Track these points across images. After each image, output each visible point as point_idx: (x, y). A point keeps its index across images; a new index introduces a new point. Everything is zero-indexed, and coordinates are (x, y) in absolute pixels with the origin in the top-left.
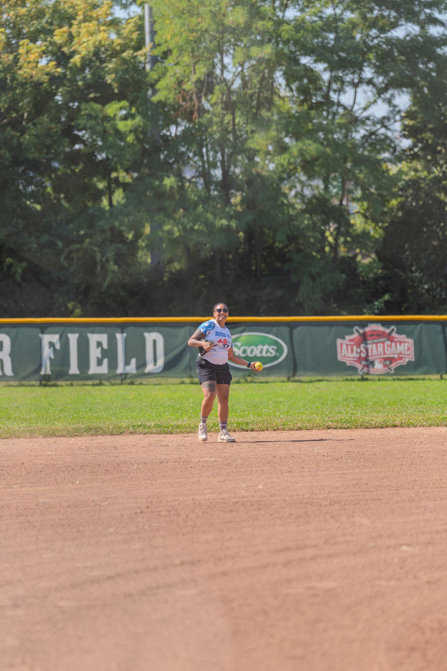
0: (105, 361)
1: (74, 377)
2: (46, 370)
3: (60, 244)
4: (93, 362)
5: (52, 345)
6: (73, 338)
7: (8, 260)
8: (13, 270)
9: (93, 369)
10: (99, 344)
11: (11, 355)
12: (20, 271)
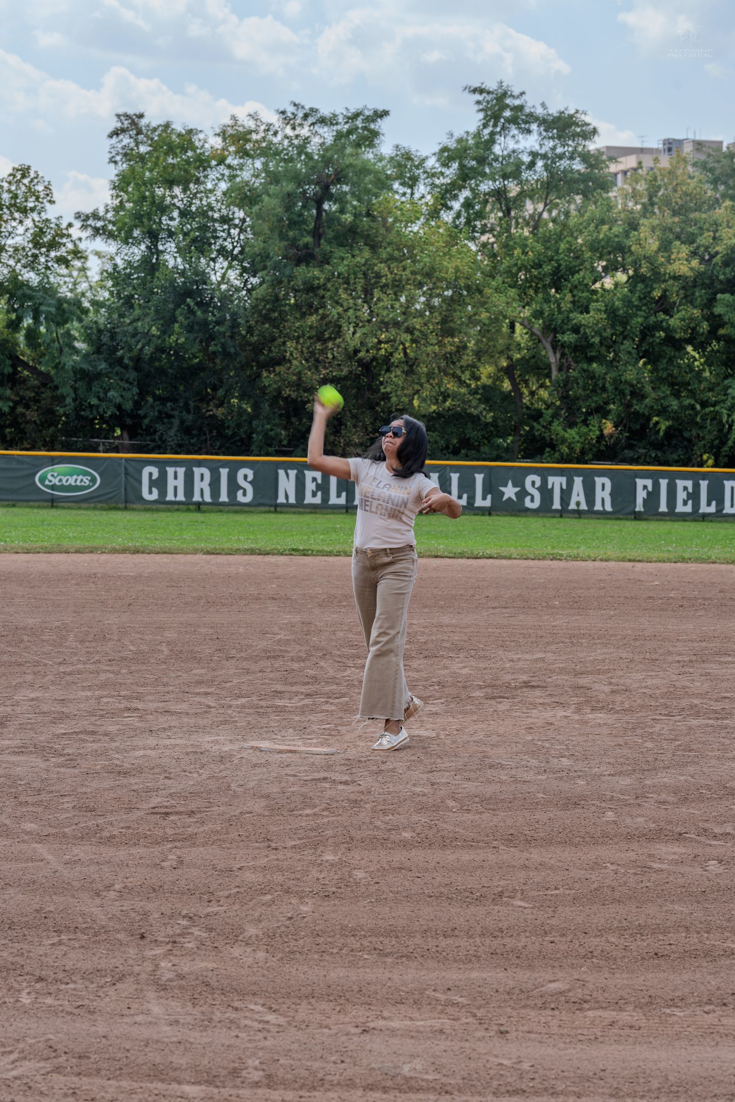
0: (690, 502)
1: (663, 514)
2: (639, 507)
3: (698, 407)
4: (680, 502)
5: (645, 487)
6: (664, 483)
7: (656, 419)
8: (659, 427)
9: (680, 508)
10: (685, 488)
11: (611, 494)
12: (663, 428)
